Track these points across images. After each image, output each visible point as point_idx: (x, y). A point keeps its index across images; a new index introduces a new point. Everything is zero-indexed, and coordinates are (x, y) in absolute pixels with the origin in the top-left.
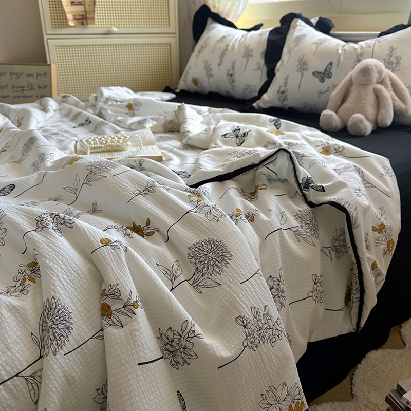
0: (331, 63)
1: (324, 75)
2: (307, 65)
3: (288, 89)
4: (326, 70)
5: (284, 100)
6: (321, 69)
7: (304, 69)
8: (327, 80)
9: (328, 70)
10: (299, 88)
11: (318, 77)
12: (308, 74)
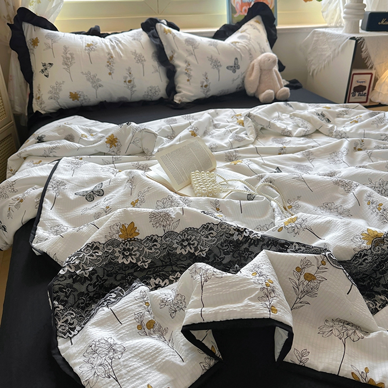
0: (236, 59)
1: (235, 68)
2: (219, 62)
3: (210, 83)
4: (235, 64)
5: (208, 91)
6: (232, 64)
7: (218, 66)
8: (237, 70)
9: (236, 63)
10: (219, 80)
11: (231, 70)
12: (223, 69)
